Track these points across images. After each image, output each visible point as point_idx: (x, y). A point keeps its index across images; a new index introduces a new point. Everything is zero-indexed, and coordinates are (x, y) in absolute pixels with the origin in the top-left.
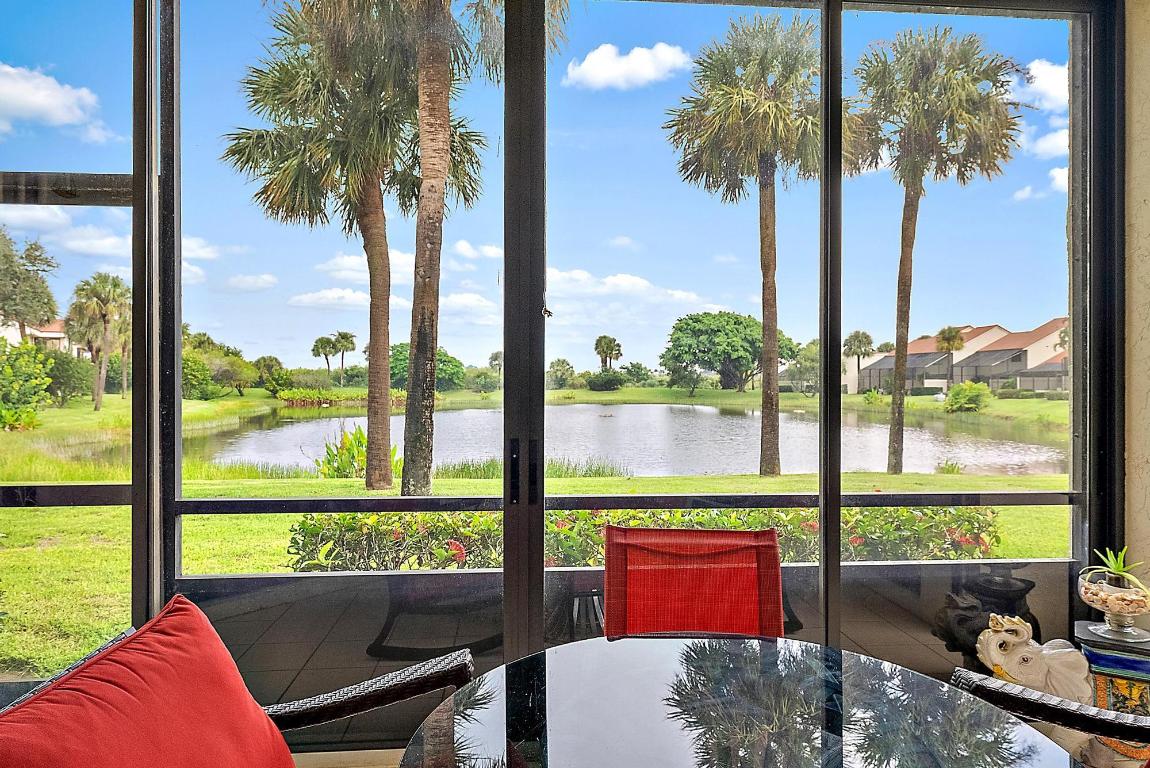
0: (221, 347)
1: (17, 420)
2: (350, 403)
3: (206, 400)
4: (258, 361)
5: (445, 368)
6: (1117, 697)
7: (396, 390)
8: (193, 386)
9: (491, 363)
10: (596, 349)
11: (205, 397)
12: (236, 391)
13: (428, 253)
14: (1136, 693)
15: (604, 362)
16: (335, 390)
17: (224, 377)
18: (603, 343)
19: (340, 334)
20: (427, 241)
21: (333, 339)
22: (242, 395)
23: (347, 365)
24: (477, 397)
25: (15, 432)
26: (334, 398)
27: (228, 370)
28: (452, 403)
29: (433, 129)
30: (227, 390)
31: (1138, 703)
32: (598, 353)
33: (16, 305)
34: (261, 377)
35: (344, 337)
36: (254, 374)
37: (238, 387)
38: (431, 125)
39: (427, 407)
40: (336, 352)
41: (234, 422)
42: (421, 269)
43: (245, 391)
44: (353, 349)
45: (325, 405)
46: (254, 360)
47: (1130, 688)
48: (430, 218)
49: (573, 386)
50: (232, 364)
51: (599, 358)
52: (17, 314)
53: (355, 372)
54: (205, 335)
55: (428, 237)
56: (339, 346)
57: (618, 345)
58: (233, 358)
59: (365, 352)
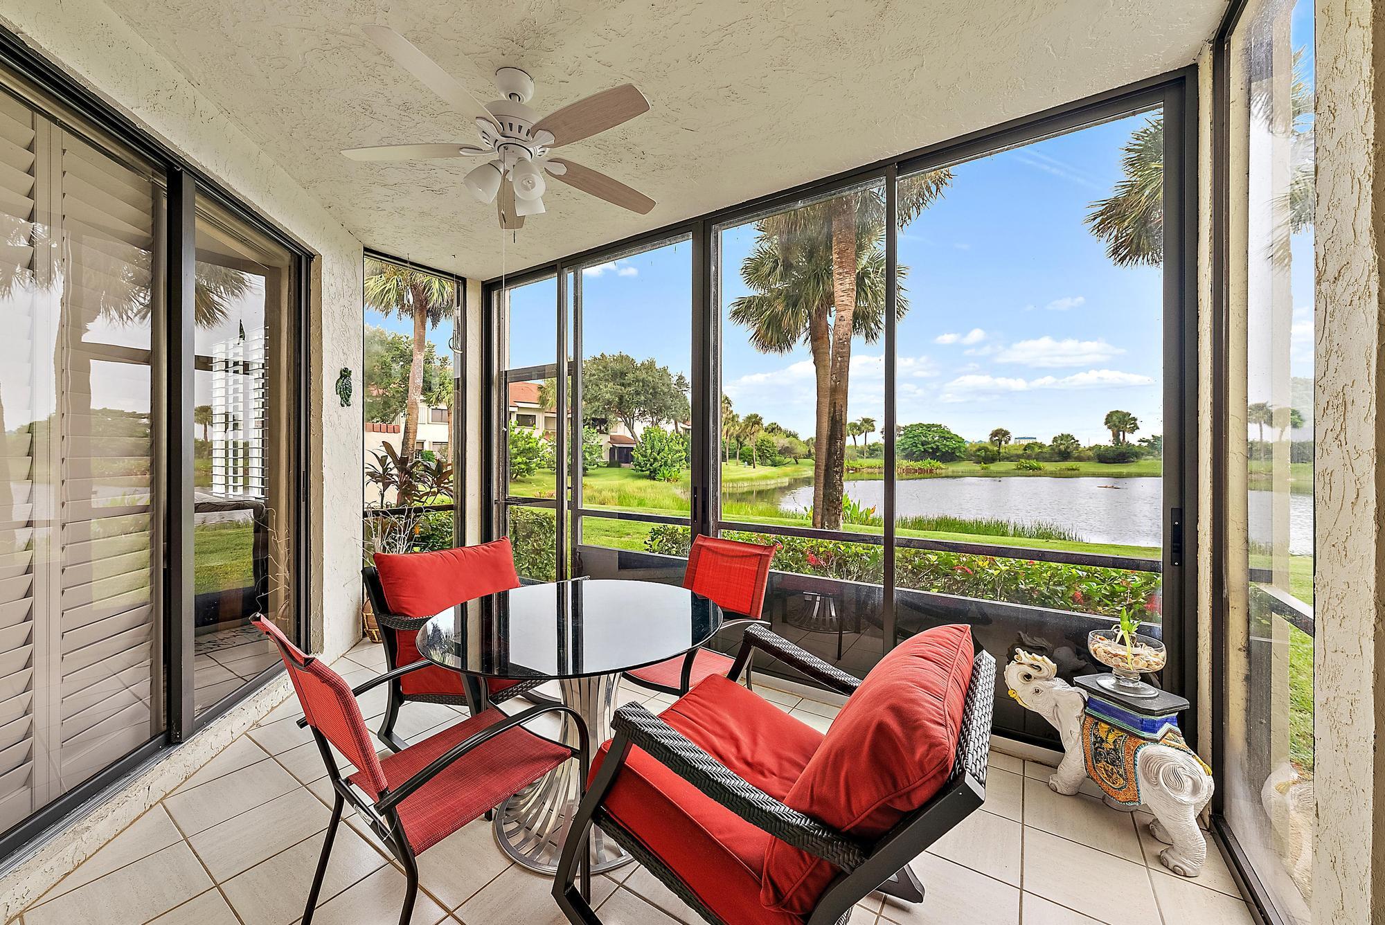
0: (785, 432)
1: (671, 476)
2: (870, 470)
3: (775, 466)
4: (808, 440)
5: (948, 443)
6: (1096, 737)
7: (906, 461)
8: (767, 457)
9: (991, 438)
10: (1106, 424)
11: (774, 464)
12: (793, 461)
13: (838, 364)
14: (1111, 738)
15: (1116, 436)
16: (860, 461)
17: (785, 451)
18: (1114, 418)
19: (863, 420)
20: (838, 356)
21: (859, 423)
22: (797, 463)
23: (870, 442)
24: (977, 467)
25: (669, 483)
26: (858, 466)
27: (788, 447)
28: (953, 472)
29: (842, 277)
30: (788, 460)
31: (1113, 747)
32: (1109, 428)
33: (673, 411)
34: (809, 451)
35: (867, 421)
36: (804, 450)
37: (796, 458)
38: (840, 274)
39: (837, 472)
40: (861, 433)
41: (785, 481)
42: (834, 376)
43: (799, 461)
44: (874, 431)
45: (851, 472)
46: (806, 440)
47: (1109, 731)
48: (841, 339)
49: (1080, 459)
50: (791, 443)
51: (1110, 432)
52: (673, 416)
53: (876, 447)
54: (775, 424)
55: (838, 353)
56: (863, 428)
57: (1135, 419)
58: (791, 439)
59: (882, 432)
